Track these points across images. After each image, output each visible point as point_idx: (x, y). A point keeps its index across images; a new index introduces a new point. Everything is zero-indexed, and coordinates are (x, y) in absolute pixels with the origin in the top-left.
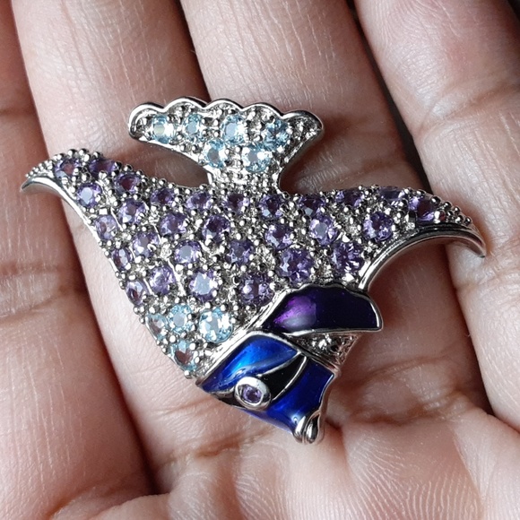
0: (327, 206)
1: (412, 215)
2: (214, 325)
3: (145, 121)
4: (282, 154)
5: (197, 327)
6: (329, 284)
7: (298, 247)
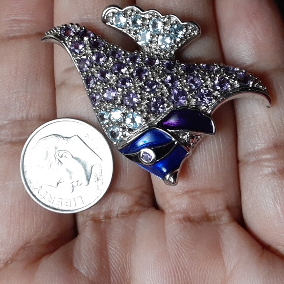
0: (198, 71)
1: (239, 81)
2: (133, 120)
3: (112, 15)
4: (178, 42)
5: (124, 120)
6: (193, 108)
7: (181, 88)
